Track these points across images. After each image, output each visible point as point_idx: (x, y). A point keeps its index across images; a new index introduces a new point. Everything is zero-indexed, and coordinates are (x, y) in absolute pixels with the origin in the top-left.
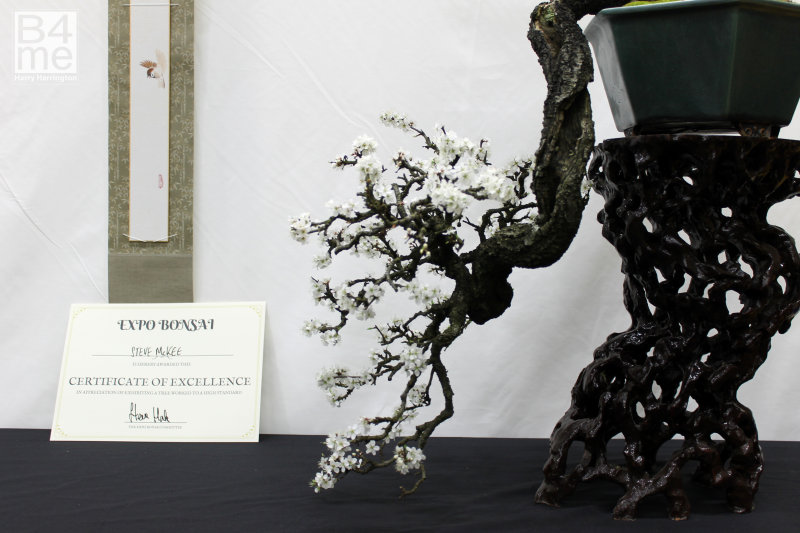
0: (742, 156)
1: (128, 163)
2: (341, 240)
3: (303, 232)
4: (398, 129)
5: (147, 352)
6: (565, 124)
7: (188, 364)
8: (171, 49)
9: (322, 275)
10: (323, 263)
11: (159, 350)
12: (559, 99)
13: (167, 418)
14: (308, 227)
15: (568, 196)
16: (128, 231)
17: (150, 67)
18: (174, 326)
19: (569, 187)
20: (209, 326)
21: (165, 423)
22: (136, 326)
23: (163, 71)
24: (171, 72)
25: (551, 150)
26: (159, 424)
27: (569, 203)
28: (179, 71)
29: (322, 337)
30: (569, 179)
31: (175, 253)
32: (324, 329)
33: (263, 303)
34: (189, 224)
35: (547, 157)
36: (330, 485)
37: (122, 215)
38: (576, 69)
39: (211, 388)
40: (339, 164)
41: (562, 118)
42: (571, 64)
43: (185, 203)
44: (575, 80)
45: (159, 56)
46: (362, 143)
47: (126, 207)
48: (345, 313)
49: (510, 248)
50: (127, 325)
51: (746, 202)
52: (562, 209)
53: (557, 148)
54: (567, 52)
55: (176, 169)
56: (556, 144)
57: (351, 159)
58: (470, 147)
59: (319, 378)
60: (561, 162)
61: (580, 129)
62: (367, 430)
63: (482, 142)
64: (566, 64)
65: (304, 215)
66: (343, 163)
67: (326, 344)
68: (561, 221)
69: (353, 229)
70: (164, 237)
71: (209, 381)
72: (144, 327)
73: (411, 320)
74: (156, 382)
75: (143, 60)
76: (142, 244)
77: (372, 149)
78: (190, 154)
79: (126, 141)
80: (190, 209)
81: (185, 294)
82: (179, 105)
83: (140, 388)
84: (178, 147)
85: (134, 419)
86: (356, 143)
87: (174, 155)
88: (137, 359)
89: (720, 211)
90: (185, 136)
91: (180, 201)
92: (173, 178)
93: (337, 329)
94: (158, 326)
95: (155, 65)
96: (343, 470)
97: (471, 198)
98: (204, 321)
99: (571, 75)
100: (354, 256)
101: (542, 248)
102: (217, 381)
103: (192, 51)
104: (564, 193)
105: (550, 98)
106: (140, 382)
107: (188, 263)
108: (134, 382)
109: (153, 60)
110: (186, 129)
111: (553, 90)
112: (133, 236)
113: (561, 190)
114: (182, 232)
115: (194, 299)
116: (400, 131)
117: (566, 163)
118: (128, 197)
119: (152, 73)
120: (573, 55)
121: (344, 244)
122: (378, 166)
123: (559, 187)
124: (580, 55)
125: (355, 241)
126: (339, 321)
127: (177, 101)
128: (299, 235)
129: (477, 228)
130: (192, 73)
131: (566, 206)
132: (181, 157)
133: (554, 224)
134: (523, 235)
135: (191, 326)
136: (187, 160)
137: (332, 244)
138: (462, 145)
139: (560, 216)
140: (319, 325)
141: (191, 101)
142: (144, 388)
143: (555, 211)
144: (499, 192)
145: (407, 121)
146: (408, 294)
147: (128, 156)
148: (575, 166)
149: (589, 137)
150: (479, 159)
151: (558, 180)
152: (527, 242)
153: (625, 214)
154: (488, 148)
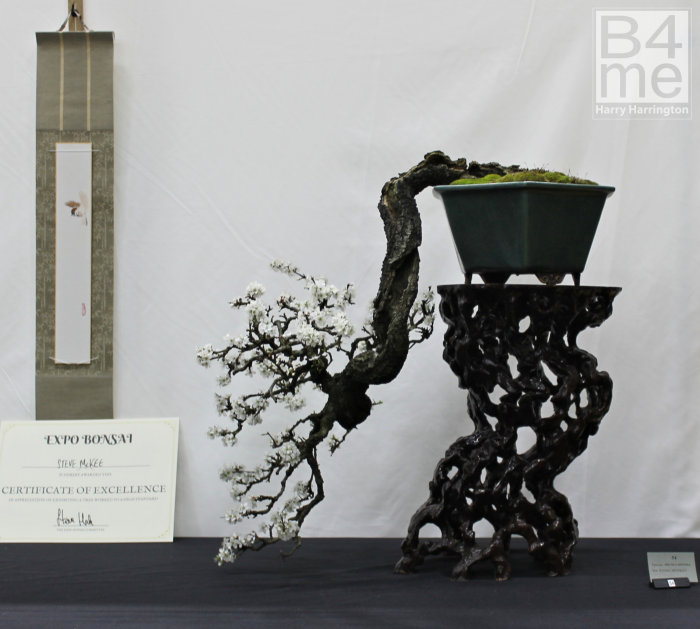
1: (54, 293)
2: (238, 363)
3: (206, 359)
4: (284, 274)
5: (72, 464)
6: (396, 279)
7: (109, 474)
8: (93, 190)
9: (224, 392)
10: (223, 382)
11: (83, 462)
12: (391, 261)
13: (90, 522)
14: (210, 355)
15: (395, 333)
16: (53, 354)
17: (74, 207)
18: (96, 440)
19: (396, 326)
20: (127, 440)
21: (89, 526)
22: (62, 441)
23: (86, 210)
24: (93, 211)
25: (385, 298)
26: (83, 527)
27: (397, 337)
28: (100, 209)
29: (224, 440)
30: (396, 320)
31: (96, 375)
32: (224, 434)
33: (177, 419)
34: (110, 348)
35: (382, 303)
36: (231, 558)
37: (48, 339)
38: (406, 237)
39: (130, 495)
40: (236, 305)
41: (394, 275)
42: (403, 233)
43: (106, 329)
44: (404, 246)
45: (83, 196)
46: (253, 288)
47: (52, 333)
48: (240, 422)
49: (360, 370)
50: (53, 440)
52: (392, 341)
53: (390, 296)
54: (401, 224)
55: (98, 298)
56: (389, 294)
57: (244, 301)
58: (335, 292)
59: (221, 472)
60: (393, 307)
61: (407, 283)
62: (254, 505)
63: (348, 285)
64: (399, 233)
65: (207, 346)
66: (239, 304)
67: (226, 445)
69: (248, 355)
70: (87, 360)
71: (128, 489)
72: (69, 442)
73: (294, 427)
74: (81, 490)
75: (68, 200)
76: (66, 367)
77: (260, 293)
78: (111, 285)
79: (52, 273)
80: (111, 334)
81: (106, 411)
82: (100, 241)
83: (66, 496)
84: (100, 279)
85: (61, 523)
86: (248, 288)
87: (96, 285)
88: (64, 470)
90: (106, 268)
91: (101, 327)
92: (95, 306)
93: (234, 434)
94: (82, 441)
95: (78, 205)
96: (241, 546)
97: (327, 334)
98: (123, 436)
99: (402, 242)
100: (248, 376)
101: (380, 370)
102: (135, 489)
103: (112, 192)
104: (393, 330)
105: (386, 259)
106: (67, 491)
107: (108, 383)
108: (61, 491)
109: (77, 200)
110: (107, 262)
111: (389, 255)
112: (58, 360)
113: (391, 328)
114: (104, 355)
115: (114, 415)
116: (286, 275)
117: (396, 307)
118: (54, 324)
119: (76, 212)
120: (404, 227)
121: (241, 366)
122: (263, 308)
123: (390, 325)
124: (409, 227)
125: (249, 364)
126: (236, 427)
127: (98, 237)
128: (204, 362)
129: (348, 353)
130: (112, 212)
131: (394, 340)
132: (103, 288)
133: (387, 352)
134: (368, 360)
135: (111, 440)
136: (107, 290)
137: (231, 367)
138: (328, 291)
139: (391, 346)
140: (220, 430)
141: (111, 237)
142: (69, 496)
143: (387, 343)
144: (344, 330)
145: (292, 268)
146: (284, 404)
147: (54, 287)
148: (401, 311)
149: (412, 289)
150: (346, 299)
151: (389, 320)
152: (370, 365)
153: (455, 342)
154: (353, 291)
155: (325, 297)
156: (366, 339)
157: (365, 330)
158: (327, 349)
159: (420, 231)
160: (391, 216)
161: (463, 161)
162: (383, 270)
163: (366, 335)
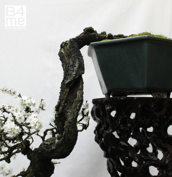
0: (152, 106)
6: (70, 93)
12: (67, 82)
15: (69, 127)
19: (70, 122)
25: (63, 105)
27: (70, 129)
30: (70, 119)
35: (61, 108)
38: (75, 68)
41: (68, 90)
42: (73, 66)
44: (74, 73)
51: (157, 125)
52: (67, 132)
53: (66, 104)
54: (72, 61)
56: (65, 103)
58: (33, 103)
60: (68, 111)
61: (77, 95)
63: (42, 100)
64: (71, 66)
68: (67, 138)
89: (147, 129)
99: (73, 71)
101: (60, 150)
104: (68, 125)
105: (63, 81)
111: (65, 78)
113: (66, 124)
117: (70, 111)
120: (74, 62)
123: (66, 122)
124: (77, 62)
129: (42, 137)
131: (69, 131)
133: (64, 140)
134: (52, 144)
138: (29, 102)
139: (66, 136)
143: (64, 134)
145: (12, 91)
148: (73, 113)
149: (80, 99)
150: (40, 107)
151: (65, 119)
152: (53, 148)
153: (103, 132)
154: (44, 103)
155: (27, 105)
156: (52, 130)
157: (51, 125)
158: (31, 134)
159: (84, 65)
160: (66, 58)
161: (104, 33)
162: (61, 88)
163: (51, 127)
